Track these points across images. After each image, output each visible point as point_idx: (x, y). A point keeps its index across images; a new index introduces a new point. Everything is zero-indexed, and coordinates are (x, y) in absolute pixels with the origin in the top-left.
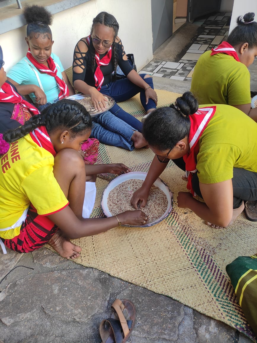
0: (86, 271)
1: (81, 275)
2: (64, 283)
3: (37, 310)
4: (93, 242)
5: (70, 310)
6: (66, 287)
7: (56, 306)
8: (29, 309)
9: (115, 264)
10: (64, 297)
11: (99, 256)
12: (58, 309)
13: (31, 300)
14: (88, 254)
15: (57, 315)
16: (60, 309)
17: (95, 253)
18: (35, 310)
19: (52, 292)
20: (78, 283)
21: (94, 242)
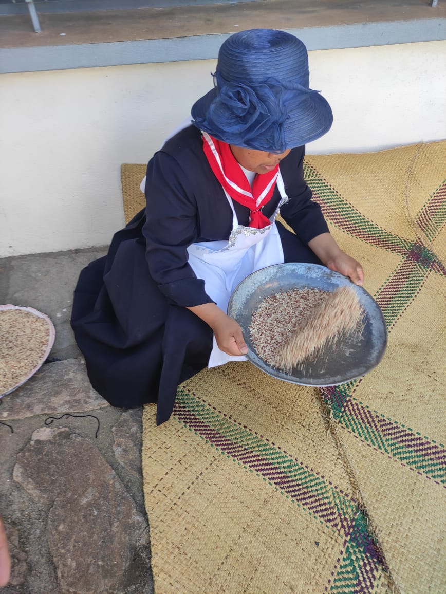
0: (139, 518)
1: (128, 516)
2: (102, 502)
3: (47, 498)
4: (193, 483)
5: (67, 548)
6: (98, 510)
7: (64, 520)
8: (44, 487)
9: (175, 553)
10: (83, 521)
11: (174, 514)
12: (61, 527)
13: (57, 477)
14: (166, 494)
15: (52, 535)
16: (62, 531)
17: (175, 504)
18: (45, 496)
19: (80, 496)
20: (113, 523)
21: (192, 486)
